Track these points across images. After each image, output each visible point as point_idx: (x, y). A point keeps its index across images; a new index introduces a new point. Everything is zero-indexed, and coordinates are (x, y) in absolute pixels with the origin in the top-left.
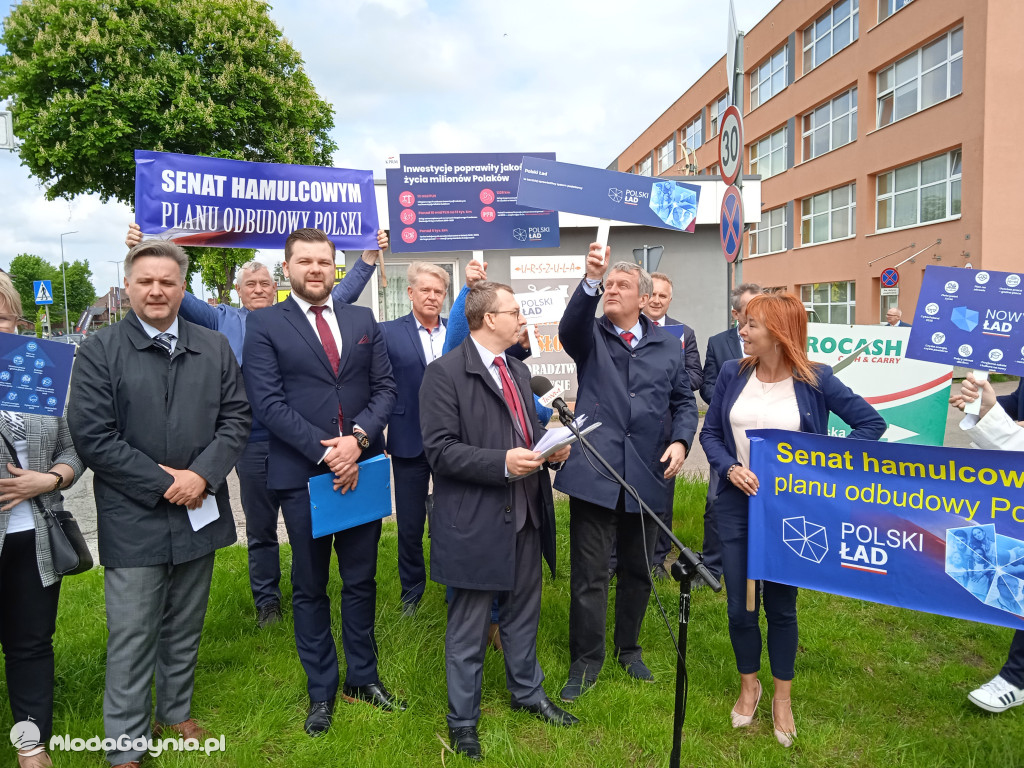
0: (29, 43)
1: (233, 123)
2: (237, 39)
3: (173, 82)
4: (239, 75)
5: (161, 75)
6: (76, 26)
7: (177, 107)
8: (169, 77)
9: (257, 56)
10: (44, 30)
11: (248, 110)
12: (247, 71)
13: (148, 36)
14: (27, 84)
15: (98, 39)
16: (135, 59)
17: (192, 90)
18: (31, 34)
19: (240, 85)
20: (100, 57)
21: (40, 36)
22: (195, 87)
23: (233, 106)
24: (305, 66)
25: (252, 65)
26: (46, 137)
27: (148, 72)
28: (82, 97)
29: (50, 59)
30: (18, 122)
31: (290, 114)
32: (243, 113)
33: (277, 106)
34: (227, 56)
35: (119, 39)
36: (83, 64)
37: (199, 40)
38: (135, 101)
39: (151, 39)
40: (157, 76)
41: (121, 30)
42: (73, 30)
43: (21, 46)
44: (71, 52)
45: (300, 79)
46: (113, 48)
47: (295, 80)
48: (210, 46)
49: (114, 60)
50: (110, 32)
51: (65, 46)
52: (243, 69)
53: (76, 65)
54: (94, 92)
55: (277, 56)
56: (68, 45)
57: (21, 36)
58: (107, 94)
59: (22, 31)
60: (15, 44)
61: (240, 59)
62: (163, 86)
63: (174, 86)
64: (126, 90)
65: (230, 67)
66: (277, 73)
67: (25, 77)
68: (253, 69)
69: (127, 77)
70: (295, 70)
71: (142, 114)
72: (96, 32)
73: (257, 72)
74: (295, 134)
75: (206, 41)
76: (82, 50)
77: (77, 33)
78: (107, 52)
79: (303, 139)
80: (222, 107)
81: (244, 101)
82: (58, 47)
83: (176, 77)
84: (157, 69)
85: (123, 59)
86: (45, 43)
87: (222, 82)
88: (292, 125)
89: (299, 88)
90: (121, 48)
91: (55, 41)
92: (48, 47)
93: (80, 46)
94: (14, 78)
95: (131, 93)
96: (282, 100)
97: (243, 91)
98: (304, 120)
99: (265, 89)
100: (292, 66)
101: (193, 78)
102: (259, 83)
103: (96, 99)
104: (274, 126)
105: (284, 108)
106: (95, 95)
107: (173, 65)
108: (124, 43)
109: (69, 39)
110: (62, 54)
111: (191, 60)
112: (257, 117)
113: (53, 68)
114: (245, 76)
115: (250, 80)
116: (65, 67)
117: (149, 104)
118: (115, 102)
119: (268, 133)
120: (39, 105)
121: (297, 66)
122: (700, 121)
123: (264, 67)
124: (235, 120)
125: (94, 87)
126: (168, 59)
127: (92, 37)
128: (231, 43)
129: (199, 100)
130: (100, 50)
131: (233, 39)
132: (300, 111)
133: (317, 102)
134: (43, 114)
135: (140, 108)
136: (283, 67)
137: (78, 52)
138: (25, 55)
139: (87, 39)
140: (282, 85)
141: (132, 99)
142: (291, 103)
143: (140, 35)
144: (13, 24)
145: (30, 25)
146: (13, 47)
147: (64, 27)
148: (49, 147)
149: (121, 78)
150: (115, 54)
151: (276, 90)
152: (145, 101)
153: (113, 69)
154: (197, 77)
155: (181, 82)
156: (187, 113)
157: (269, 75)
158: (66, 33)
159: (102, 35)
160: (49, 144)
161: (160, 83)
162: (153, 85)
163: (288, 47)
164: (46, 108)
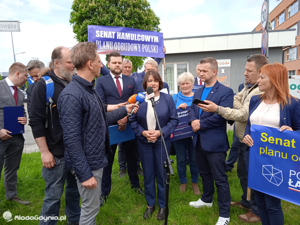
0: (78, 8)
1: (130, 25)
2: (131, 1)
3: (114, 15)
4: (132, 11)
5: (111, 13)
6: (89, 1)
7: (115, 22)
8: (113, 13)
9: (137, 5)
10: (81, 3)
11: (134, 21)
12: (134, 10)
13: (107, 2)
14: (77, 19)
15: (94, 4)
16: (104, 9)
17: (119, 17)
18: (79, 5)
19: (132, 14)
20: (95, 10)
21: (80, 5)
22: (120, 16)
23: (130, 20)
24: (151, 6)
25: (135, 8)
26: (82, 33)
27: (107, 13)
28: (90, 21)
29: (82, 11)
30: (76, 30)
31: (146, 21)
32: (133, 22)
33: (143, 19)
34: (129, 6)
35: (100, 4)
36: (91, 12)
37: (121, 2)
38: (104, 21)
39: (108, 3)
40: (110, 13)
41: (100, 2)
42: (88, 2)
43: (76, 8)
44: (88, 9)
45: (149, 10)
46: (98, 7)
47: (148, 11)
48: (124, 4)
49: (98, 10)
50: (97, 2)
51: (86, 7)
52: (133, 9)
53: (89, 12)
54: (94, 19)
55: (143, 4)
56: (87, 7)
57: (76, 6)
58: (97, 20)
59: (76, 4)
60: (75, 8)
61: (132, 6)
62: (111, 16)
63: (114, 16)
64: (101, 18)
65: (129, 9)
66: (143, 10)
67: (77, 17)
68: (135, 9)
69: (102, 15)
70: (148, 8)
71: (106, 25)
72: (94, 2)
73: (137, 10)
74: (148, 27)
75: (122, 2)
76: (90, 8)
77: (89, 3)
78: (96, 8)
79: (150, 29)
80: (127, 21)
81: (133, 18)
82: (84, 8)
83: (115, 13)
84: (110, 11)
85: (101, 9)
86: (82, 7)
87: (127, 14)
88: (147, 24)
89: (149, 13)
90: (100, 7)
91: (84, 6)
92: (82, 8)
93: (90, 7)
94: (74, 17)
95: (103, 19)
96: (144, 17)
97: (133, 16)
98: (151, 23)
99: (139, 15)
100: (147, 7)
101: (119, 13)
102: (137, 13)
103: (94, 21)
104: (141, 25)
105: (145, 20)
106: (94, 20)
107: (113, 10)
108: (101, 4)
109: (87, 5)
110: (85, 10)
111: (119, 8)
112: (137, 23)
113: (83, 14)
114: (133, 11)
115: (134, 12)
116: (87, 13)
117: (108, 22)
118: (99, 22)
119: (140, 28)
120: (80, 24)
121: (148, 7)
122: (284, 13)
123: (139, 8)
124: (130, 24)
125: (93, 18)
126: (113, 8)
127: (92, 4)
128: (129, 2)
129: (120, 19)
130: (95, 7)
131: (130, 1)
132: (149, 20)
133: (155, 17)
134: (81, 26)
135: (105, 23)
136: (145, 7)
137: (89, 8)
138: (77, 11)
139: (91, 5)
140: (144, 13)
141: (103, 21)
142: (147, 18)
143: (105, 2)
144: (74, 3)
145: (78, 2)
146: (74, 9)
147: (86, 2)
148: (82, 36)
149: (100, 15)
150: (99, 8)
151: (142, 14)
152: (106, 21)
153: (98, 13)
154: (120, 13)
155: (116, 15)
156: (117, 23)
157: (140, 10)
158: (86, 3)
159: (95, 3)
160: (83, 35)
161: (110, 15)
162: (109, 16)
163: (146, 1)
164: (82, 25)
